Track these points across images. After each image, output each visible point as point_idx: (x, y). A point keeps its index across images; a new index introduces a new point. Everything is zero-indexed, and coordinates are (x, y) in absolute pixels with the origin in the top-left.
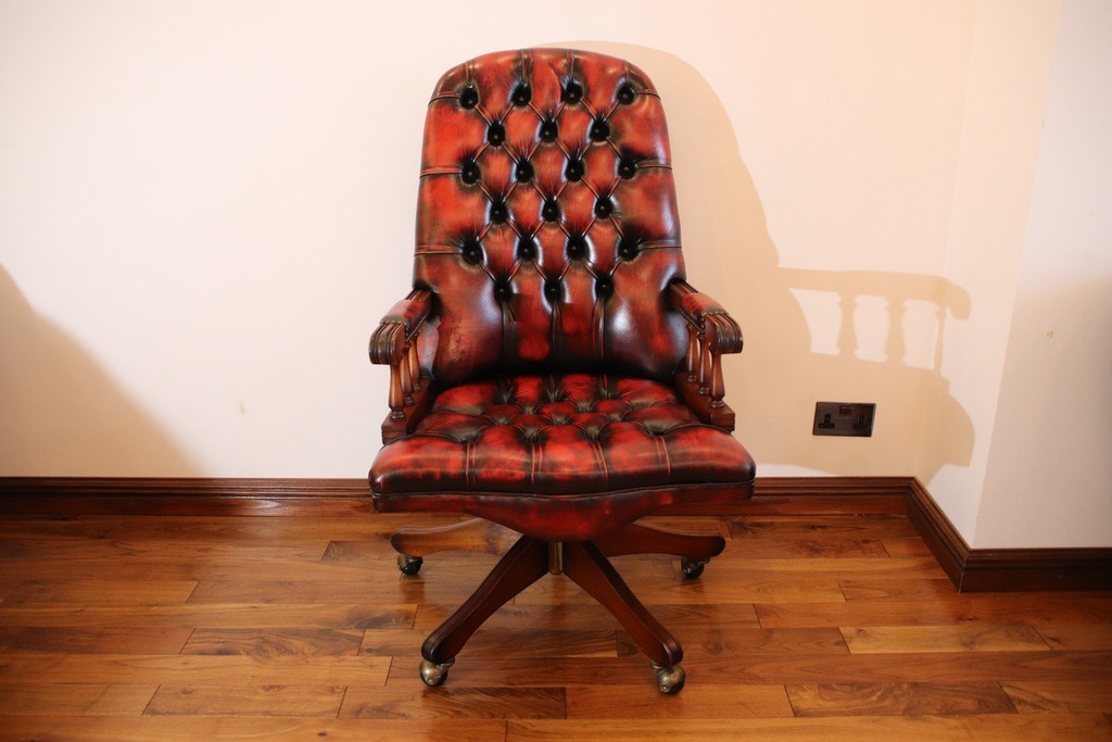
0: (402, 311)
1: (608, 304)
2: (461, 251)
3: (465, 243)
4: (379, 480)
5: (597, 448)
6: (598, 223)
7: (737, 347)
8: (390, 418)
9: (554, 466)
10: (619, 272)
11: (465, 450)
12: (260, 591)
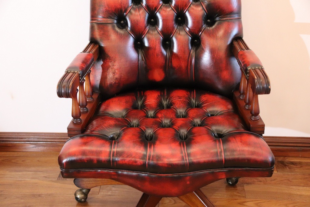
0: (79, 63)
1: (197, 51)
2: (115, 21)
3: (118, 17)
4: (64, 161)
5: (184, 146)
6: (193, 5)
7: (267, 91)
8: (72, 122)
9: (159, 158)
10: (205, 33)
11: (111, 145)
12: (23, 201)
